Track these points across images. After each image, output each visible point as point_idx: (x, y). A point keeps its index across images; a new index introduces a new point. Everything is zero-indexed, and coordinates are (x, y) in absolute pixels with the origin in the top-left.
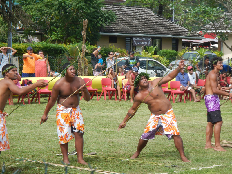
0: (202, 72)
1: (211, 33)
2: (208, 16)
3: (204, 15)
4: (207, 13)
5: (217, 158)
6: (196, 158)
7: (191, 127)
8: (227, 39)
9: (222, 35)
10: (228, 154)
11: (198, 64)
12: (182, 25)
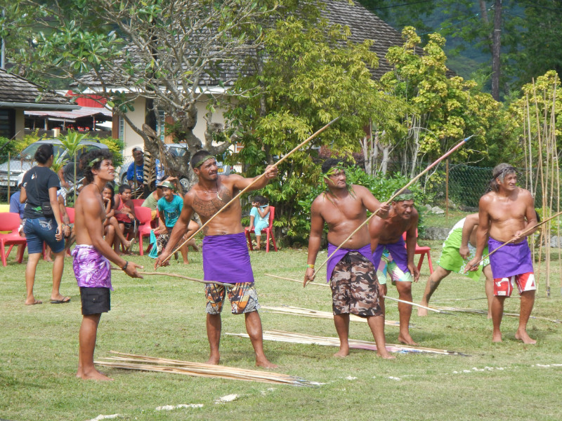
0: (73, 188)
1: (93, 94)
2: (86, 53)
3: (75, 52)
4: (81, 48)
5: (107, 399)
6: (56, 399)
7: (45, 325)
8: (132, 109)
9: (119, 98)
10: (134, 388)
11: (62, 169)
12: (24, 76)
